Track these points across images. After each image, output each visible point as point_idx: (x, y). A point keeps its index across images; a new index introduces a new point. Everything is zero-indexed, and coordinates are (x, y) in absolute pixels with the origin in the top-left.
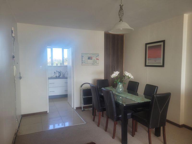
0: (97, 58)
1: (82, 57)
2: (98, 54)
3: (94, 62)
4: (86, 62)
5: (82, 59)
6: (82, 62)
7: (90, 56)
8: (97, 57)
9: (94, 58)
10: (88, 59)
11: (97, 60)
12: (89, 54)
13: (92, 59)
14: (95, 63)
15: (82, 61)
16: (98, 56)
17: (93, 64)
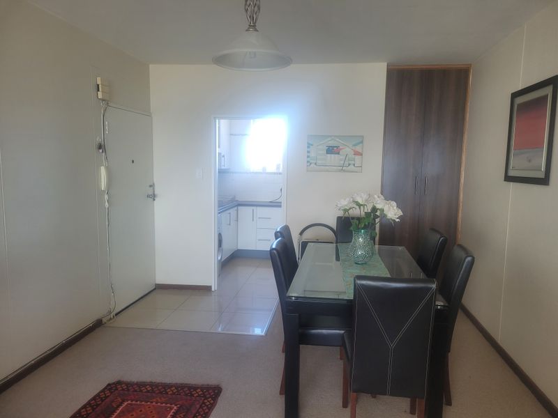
0: (358, 148)
1: (308, 147)
2: (363, 137)
3: (347, 163)
4: (319, 162)
5: (308, 152)
6: (308, 162)
7: (332, 143)
8: (355, 145)
9: (347, 150)
10: (327, 153)
11: (357, 157)
12: (329, 139)
13: (338, 153)
14: (349, 164)
15: (309, 159)
16: (362, 142)
17: (342, 169)
